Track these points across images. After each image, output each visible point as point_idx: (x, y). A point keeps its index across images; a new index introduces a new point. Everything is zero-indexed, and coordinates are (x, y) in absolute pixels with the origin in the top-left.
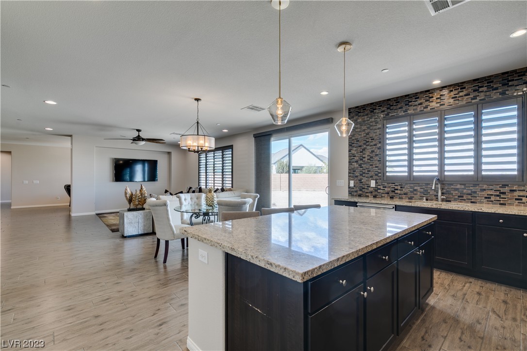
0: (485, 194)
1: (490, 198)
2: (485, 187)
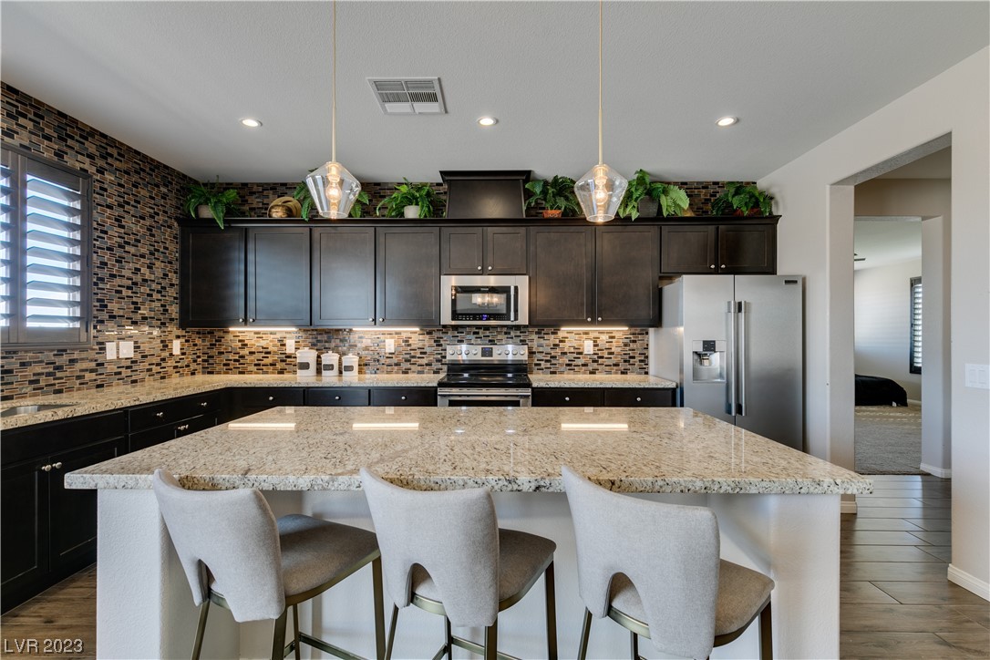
0: (29, 372)
1: (37, 381)
2: (28, 357)
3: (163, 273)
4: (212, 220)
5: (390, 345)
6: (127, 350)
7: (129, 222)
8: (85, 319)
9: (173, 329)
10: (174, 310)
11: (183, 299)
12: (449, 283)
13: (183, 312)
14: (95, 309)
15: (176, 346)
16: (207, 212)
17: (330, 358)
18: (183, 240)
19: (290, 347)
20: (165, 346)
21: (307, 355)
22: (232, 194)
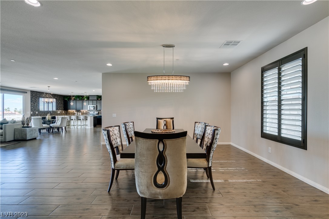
2: (53, 112)
3: (62, 105)
4: (66, 100)
5: (85, 112)
6: (59, 112)
7: (59, 101)
8: (56, 110)
9: (63, 110)
10: (63, 109)
11: (64, 108)
12: (89, 106)
13: (64, 109)
14: (57, 109)
15: (63, 112)
16: (66, 99)
17: (78, 113)
18: (64, 102)
19: (75, 112)
20: (62, 112)
21: (76, 113)
22: (69, 97)
